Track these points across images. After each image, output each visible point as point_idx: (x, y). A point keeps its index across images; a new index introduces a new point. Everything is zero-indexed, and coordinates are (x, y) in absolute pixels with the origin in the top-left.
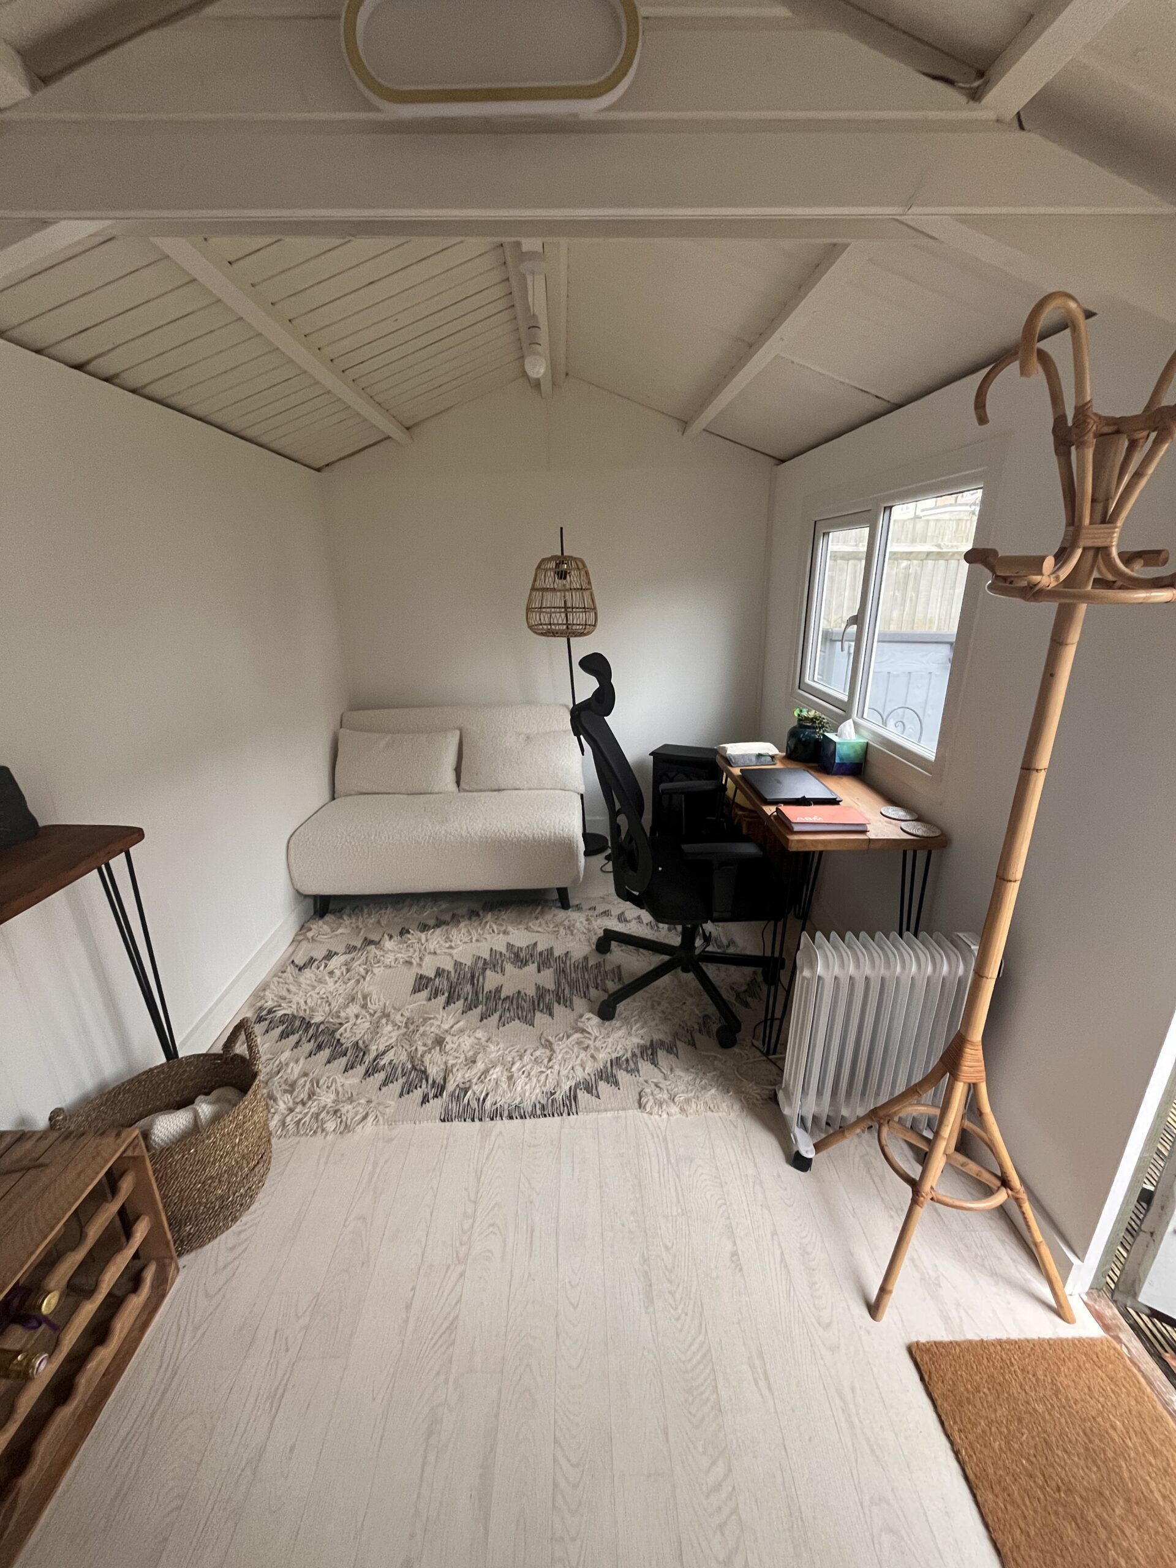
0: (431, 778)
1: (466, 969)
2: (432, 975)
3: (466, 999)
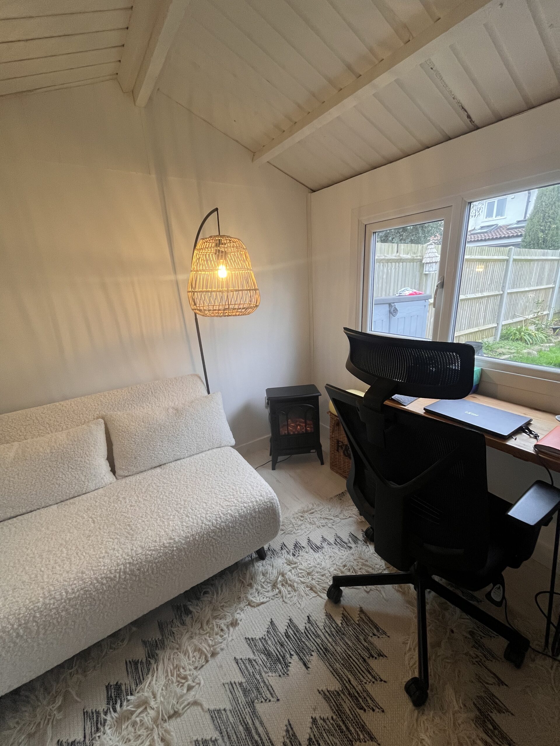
0: (83, 478)
1: (231, 719)
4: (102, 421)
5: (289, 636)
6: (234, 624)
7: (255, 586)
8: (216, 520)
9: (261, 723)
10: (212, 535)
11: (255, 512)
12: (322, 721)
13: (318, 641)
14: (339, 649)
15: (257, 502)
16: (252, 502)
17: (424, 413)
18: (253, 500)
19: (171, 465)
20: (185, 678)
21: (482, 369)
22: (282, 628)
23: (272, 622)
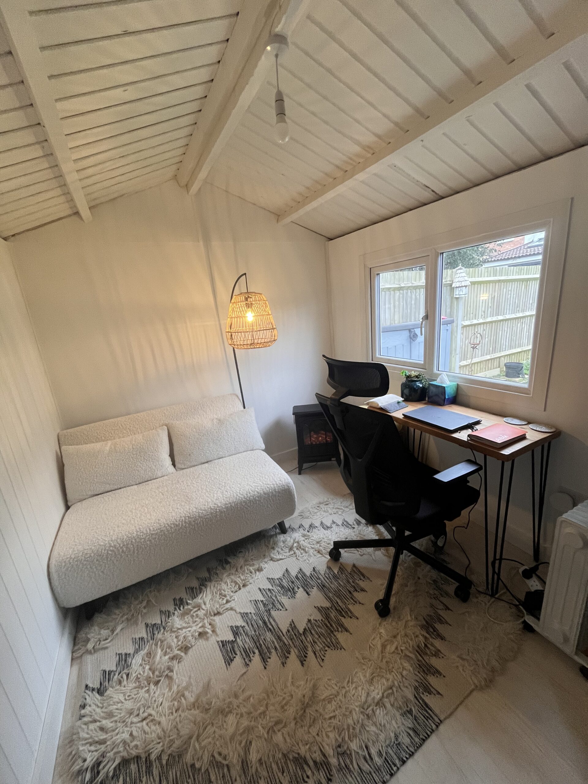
0: (154, 467)
1: (254, 618)
2: (231, 638)
3: (276, 648)
4: (166, 427)
5: (299, 578)
6: (260, 570)
7: (277, 549)
8: (247, 495)
9: (274, 620)
10: (244, 504)
11: (275, 492)
12: (315, 622)
13: (319, 581)
14: (333, 586)
15: (277, 484)
16: (273, 484)
17: (403, 418)
18: (274, 483)
19: (215, 461)
20: (225, 596)
21: (458, 384)
22: (294, 573)
23: (287, 570)
